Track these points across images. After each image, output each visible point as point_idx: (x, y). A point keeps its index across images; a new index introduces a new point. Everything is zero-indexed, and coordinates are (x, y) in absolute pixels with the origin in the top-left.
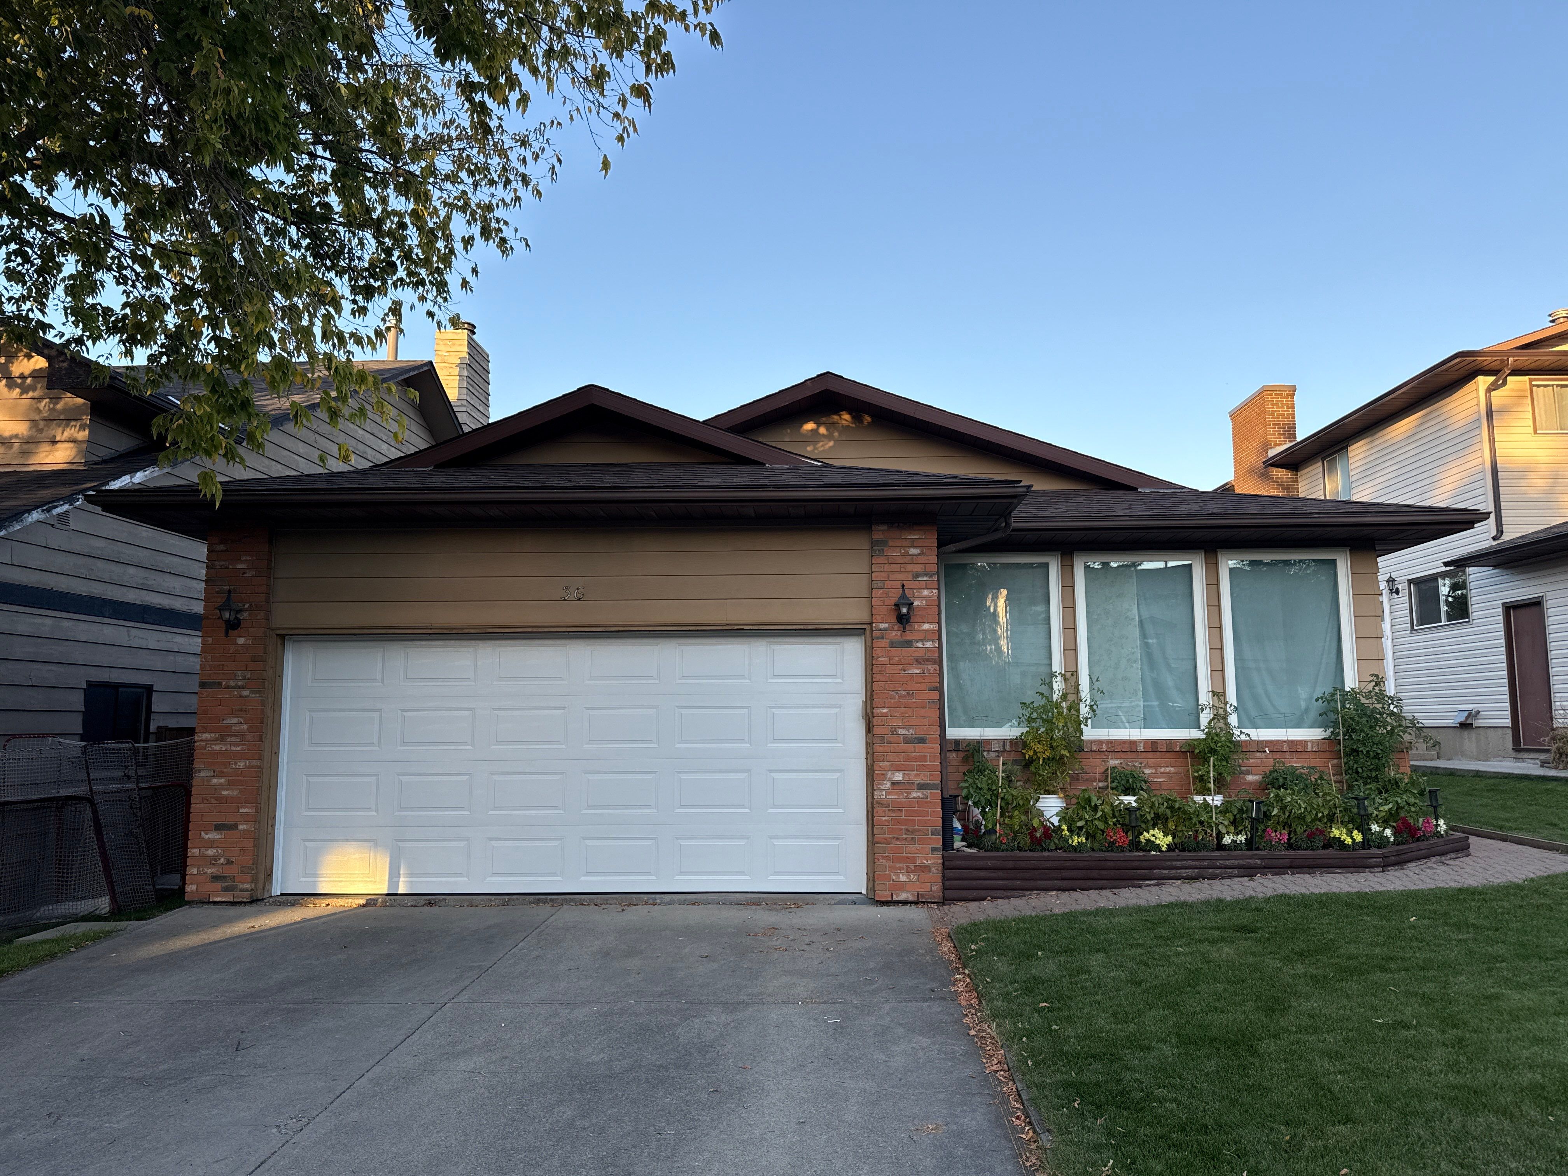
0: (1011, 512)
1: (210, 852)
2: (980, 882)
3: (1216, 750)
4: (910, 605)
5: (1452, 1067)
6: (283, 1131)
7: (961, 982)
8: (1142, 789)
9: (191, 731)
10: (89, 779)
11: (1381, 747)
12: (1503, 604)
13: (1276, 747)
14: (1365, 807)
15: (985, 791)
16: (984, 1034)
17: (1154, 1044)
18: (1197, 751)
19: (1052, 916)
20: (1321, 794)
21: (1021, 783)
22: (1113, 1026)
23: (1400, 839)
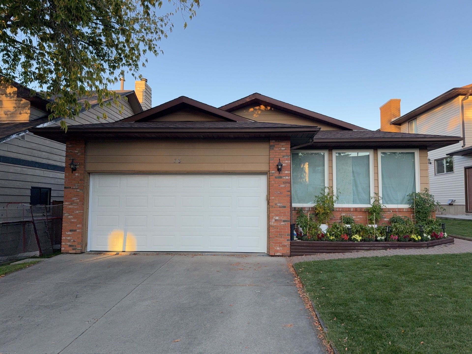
0: (314, 137)
1: (69, 238)
2: (302, 250)
3: (375, 211)
4: (282, 165)
5: (455, 310)
6: (90, 323)
7: (297, 280)
8: (352, 223)
9: (62, 202)
10: (32, 216)
11: (427, 210)
12: (464, 167)
13: (394, 210)
14: (422, 229)
15: (304, 223)
16: (305, 297)
17: (359, 301)
18: (369, 211)
19: (325, 261)
20: (408, 225)
21: (314, 220)
22: (345, 295)
23: (433, 239)
